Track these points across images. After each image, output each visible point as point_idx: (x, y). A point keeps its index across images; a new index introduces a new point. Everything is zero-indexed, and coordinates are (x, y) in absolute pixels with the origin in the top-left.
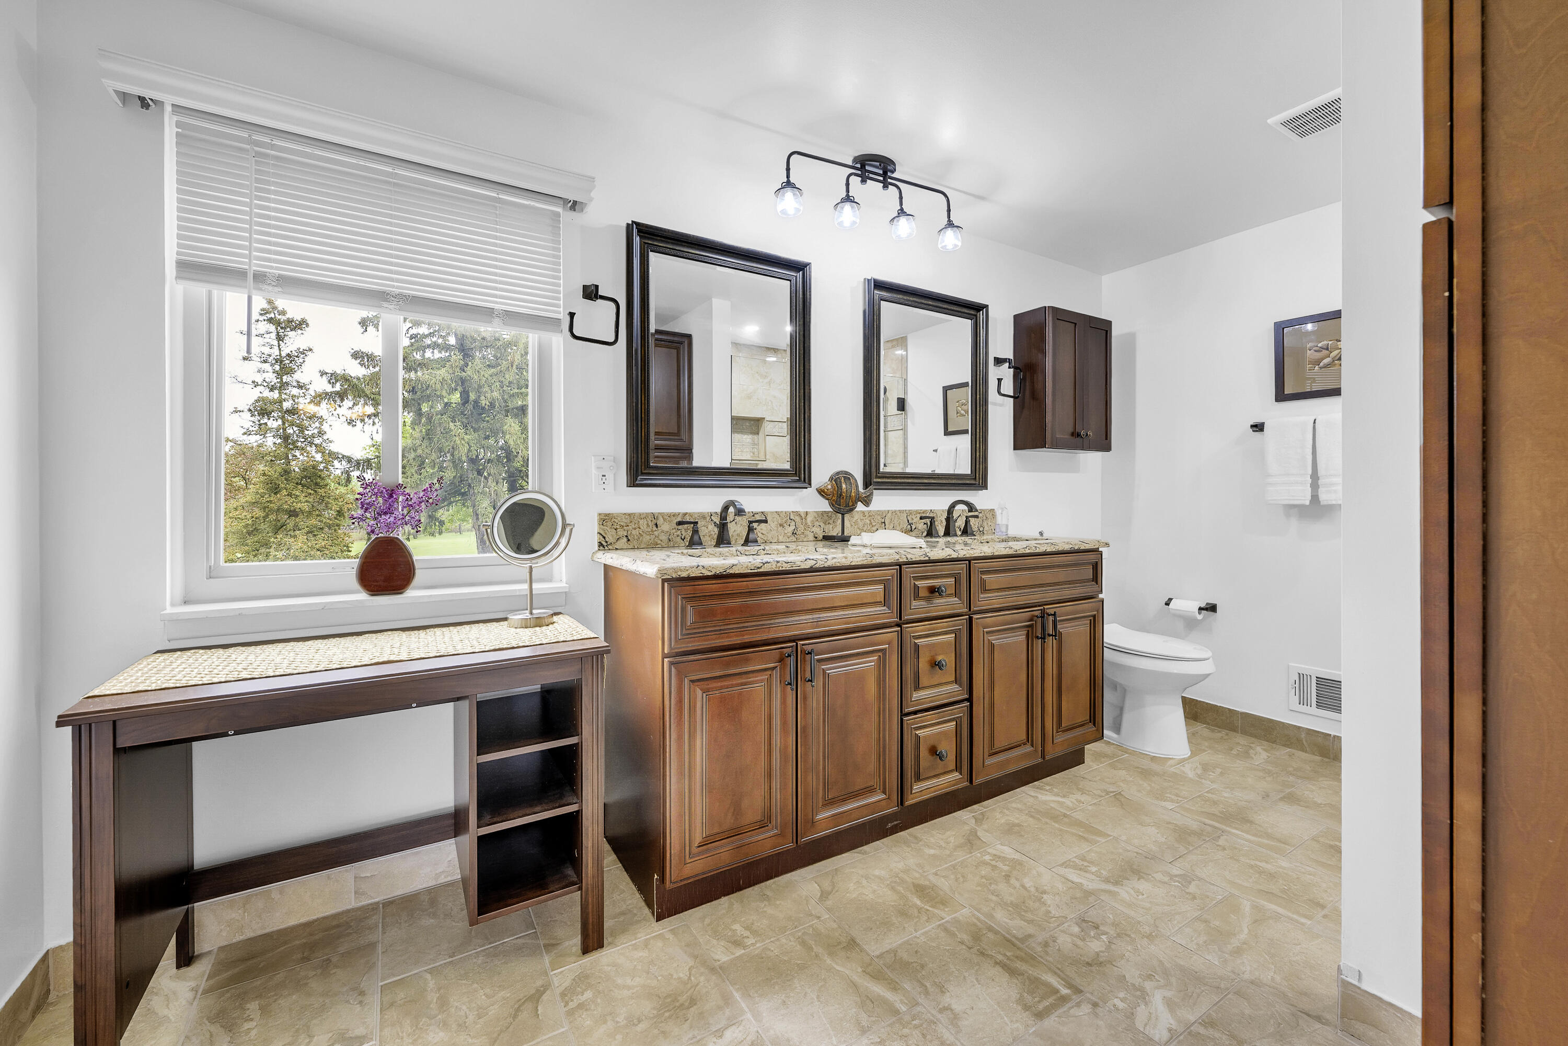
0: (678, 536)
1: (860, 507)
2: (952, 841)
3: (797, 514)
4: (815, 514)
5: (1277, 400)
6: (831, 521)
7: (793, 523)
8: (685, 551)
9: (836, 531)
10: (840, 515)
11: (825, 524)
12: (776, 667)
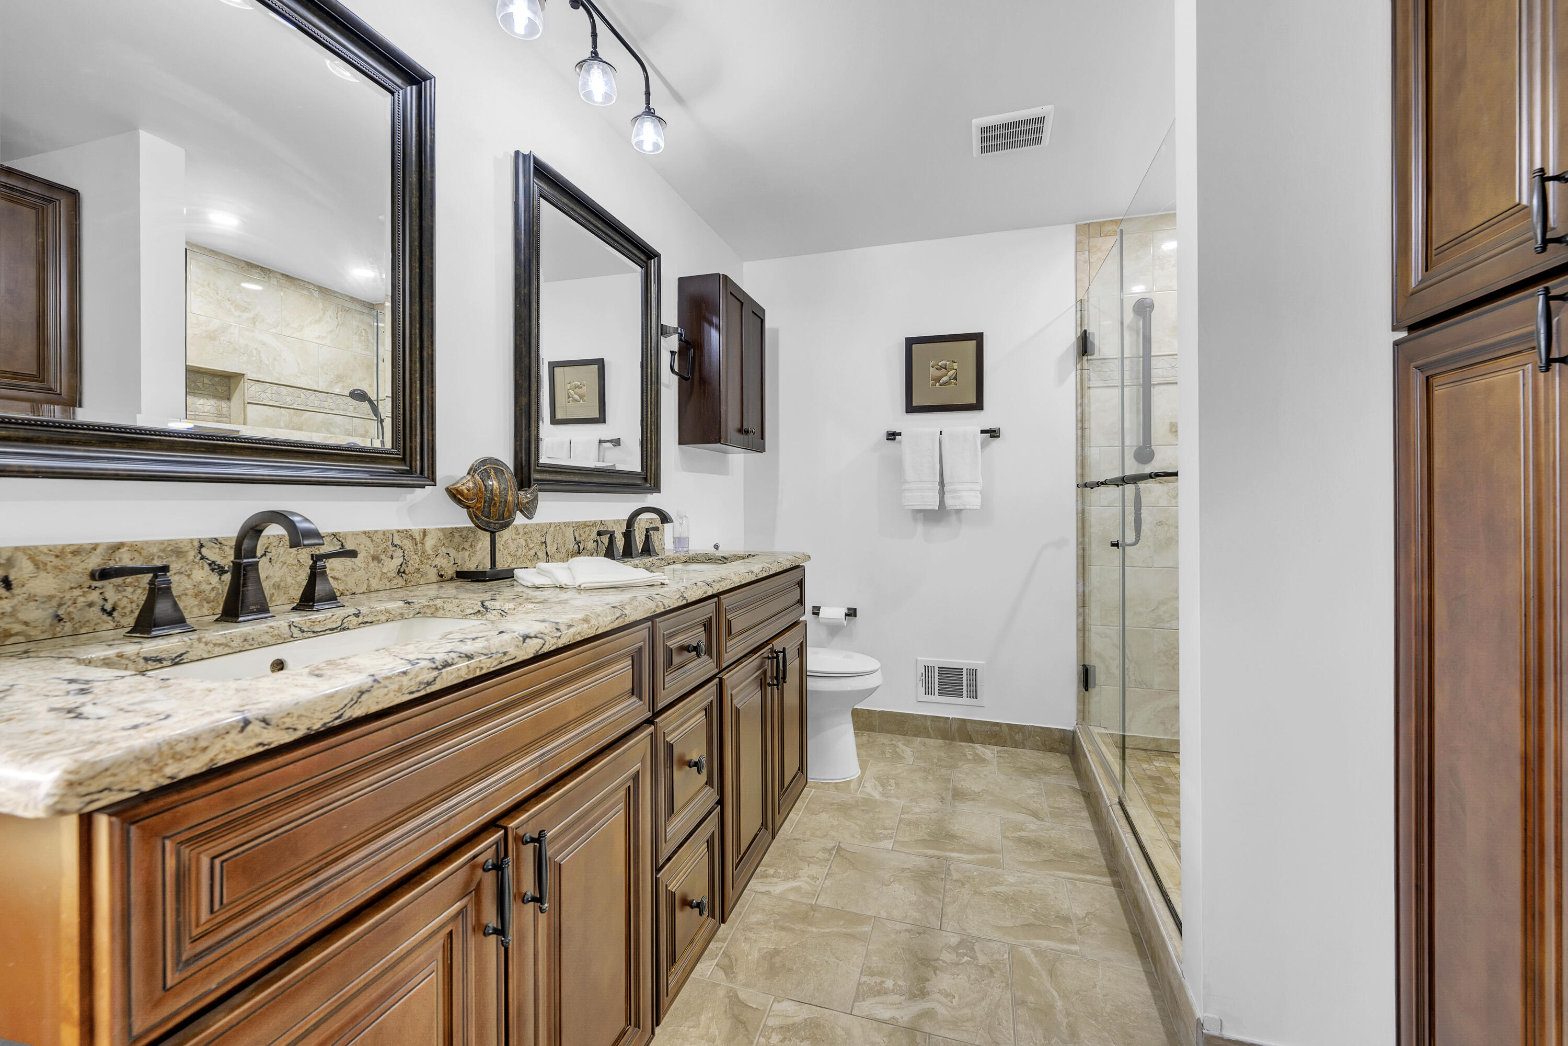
0: (91, 605)
1: (520, 519)
2: (717, 1033)
3: (408, 534)
4: (440, 534)
5: (907, 412)
6: (467, 545)
7: (399, 553)
8: (131, 649)
9: (478, 560)
10: (488, 534)
11: (457, 550)
12: (466, 907)
